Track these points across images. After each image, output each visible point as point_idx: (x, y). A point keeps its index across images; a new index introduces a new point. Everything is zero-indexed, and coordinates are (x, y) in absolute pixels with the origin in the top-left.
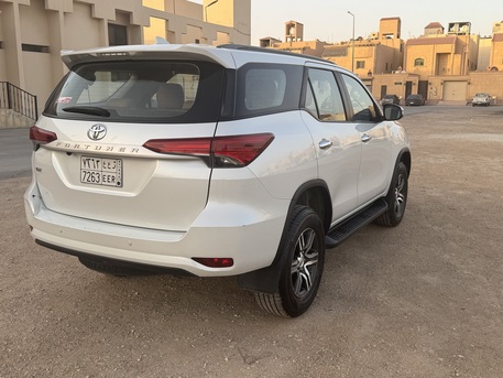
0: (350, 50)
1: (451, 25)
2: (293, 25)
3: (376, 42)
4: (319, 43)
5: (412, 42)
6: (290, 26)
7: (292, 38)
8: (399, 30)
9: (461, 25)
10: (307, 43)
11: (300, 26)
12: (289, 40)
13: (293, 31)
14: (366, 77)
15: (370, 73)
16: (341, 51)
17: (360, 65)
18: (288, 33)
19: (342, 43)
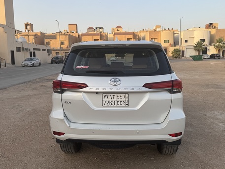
0: (58, 37)
1: (96, 28)
2: (28, 25)
3: (68, 34)
4: (42, 33)
5: (83, 35)
6: (26, 25)
7: (28, 30)
8: (77, 29)
9: (100, 28)
10: (36, 33)
11: (32, 25)
12: (27, 31)
13: (28, 27)
14: (66, 48)
15: (67, 47)
16: (53, 37)
17: (62, 43)
18: (26, 28)
19: (53, 34)
